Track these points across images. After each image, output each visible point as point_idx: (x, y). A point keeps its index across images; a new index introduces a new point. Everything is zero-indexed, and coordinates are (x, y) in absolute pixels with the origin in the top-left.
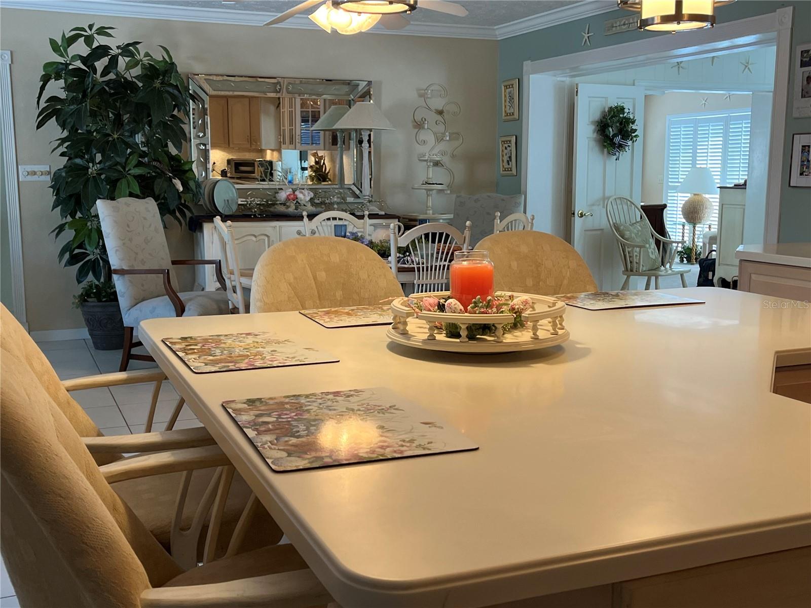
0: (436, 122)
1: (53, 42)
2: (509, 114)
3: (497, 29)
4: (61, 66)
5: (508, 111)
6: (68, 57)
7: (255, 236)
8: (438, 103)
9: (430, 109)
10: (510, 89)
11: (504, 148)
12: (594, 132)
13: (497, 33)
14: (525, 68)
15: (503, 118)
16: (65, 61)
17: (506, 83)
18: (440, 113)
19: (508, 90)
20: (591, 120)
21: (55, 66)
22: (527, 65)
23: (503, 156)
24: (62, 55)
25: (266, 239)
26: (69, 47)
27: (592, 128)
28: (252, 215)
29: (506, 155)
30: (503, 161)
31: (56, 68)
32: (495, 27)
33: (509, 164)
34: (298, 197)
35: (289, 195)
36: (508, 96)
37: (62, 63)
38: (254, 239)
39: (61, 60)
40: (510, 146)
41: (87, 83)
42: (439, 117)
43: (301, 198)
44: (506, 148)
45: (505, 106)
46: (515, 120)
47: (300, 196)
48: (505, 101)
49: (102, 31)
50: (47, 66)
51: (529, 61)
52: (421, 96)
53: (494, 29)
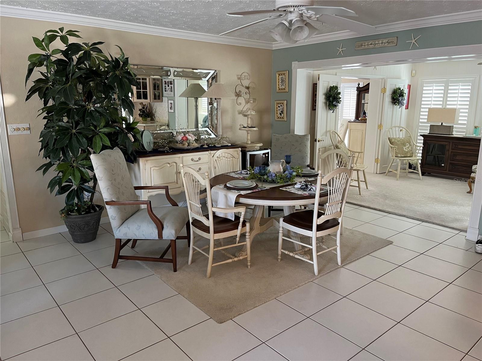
0: (246, 92)
1: (36, 40)
2: (281, 89)
3: (274, 44)
4: (42, 57)
5: (280, 87)
6: (49, 51)
7: (169, 164)
8: (246, 83)
9: (243, 86)
10: (282, 76)
11: (277, 107)
12: (324, 99)
13: (273, 46)
14: (293, 65)
15: (277, 91)
16: (46, 53)
17: (279, 73)
18: (248, 88)
19: (280, 77)
20: (323, 93)
21: (38, 57)
22: (294, 64)
23: (277, 111)
24: (44, 49)
25: (175, 164)
26: (50, 43)
27: (324, 96)
28: (165, 151)
29: (279, 110)
30: (277, 113)
31: (39, 58)
32: (273, 43)
33: (281, 115)
34: (188, 138)
35: (183, 137)
36: (280, 79)
37: (43, 55)
38: (169, 165)
39: (43, 53)
40: (282, 106)
41: (69, 70)
42: (247, 90)
43: (190, 139)
44: (279, 107)
45: (279, 85)
46: (286, 92)
47: (189, 138)
48: (279, 82)
49: (71, 33)
50: (31, 57)
51: (297, 62)
52: (239, 79)
53: (272, 44)
